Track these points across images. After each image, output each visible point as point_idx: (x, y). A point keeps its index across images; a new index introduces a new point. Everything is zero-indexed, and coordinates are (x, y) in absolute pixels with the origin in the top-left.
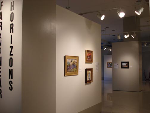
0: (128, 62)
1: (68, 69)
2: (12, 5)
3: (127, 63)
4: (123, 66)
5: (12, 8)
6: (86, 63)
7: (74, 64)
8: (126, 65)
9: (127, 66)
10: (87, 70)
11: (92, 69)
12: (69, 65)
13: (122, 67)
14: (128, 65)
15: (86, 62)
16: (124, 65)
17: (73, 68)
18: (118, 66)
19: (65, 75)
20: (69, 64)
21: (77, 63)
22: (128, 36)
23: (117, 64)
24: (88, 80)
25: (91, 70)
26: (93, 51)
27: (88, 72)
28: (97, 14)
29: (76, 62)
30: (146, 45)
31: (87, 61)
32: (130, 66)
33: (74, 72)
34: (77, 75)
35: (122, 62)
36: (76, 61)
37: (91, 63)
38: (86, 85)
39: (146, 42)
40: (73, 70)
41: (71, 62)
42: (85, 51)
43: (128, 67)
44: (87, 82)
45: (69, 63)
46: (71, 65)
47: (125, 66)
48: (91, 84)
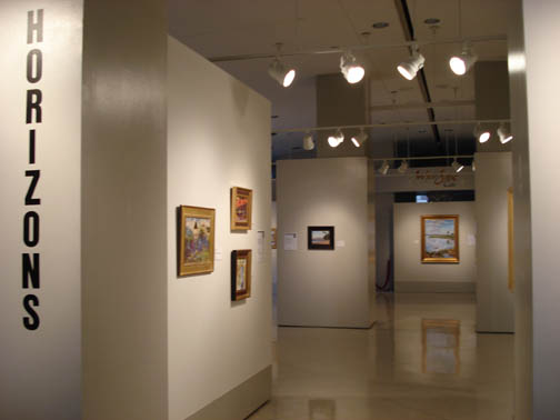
0: (331, 229)
1: (187, 253)
2: (35, 21)
3: (327, 232)
4: (314, 242)
5: (35, 32)
6: (232, 231)
7: (201, 235)
8: (325, 238)
9: (328, 242)
10: (235, 255)
11: (250, 251)
12: (189, 238)
13: (312, 246)
14: (331, 237)
15: (234, 228)
16: (319, 239)
17: (201, 250)
18: (298, 243)
19: (178, 275)
20: (191, 234)
21: (211, 230)
22: (341, 140)
23: (295, 236)
24: (239, 288)
25: (245, 254)
26: (250, 191)
27: (239, 262)
28: (272, 66)
29: (208, 229)
30: (385, 172)
31: (237, 224)
32: (339, 243)
33: (202, 263)
34: (209, 273)
35: (311, 229)
36: (207, 224)
37: (245, 232)
38: (232, 305)
39: (385, 160)
40: (199, 256)
41: (196, 227)
42: (231, 190)
43: (331, 246)
44: (237, 295)
45: (191, 231)
46: (196, 238)
47: (320, 243)
48: (244, 302)
